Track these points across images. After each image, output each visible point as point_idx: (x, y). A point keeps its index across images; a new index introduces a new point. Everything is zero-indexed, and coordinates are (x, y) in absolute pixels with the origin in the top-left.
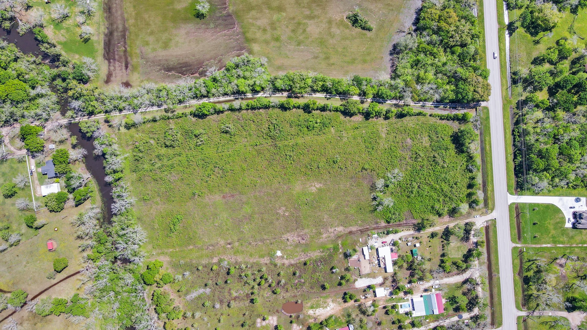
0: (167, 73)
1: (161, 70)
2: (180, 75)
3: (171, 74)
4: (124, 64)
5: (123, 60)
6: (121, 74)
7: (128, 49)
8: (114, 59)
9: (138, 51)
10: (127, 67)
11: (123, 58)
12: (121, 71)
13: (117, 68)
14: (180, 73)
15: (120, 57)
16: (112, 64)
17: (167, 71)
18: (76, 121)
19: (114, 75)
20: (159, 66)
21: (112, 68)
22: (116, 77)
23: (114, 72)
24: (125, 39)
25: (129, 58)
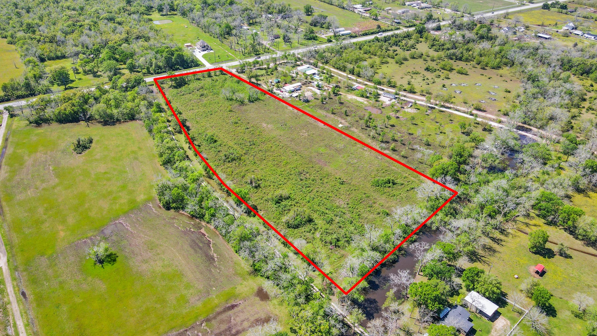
0: (216, 259)
1: (215, 267)
2: (211, 245)
3: (215, 255)
4: (231, 312)
5: (224, 316)
6: (249, 308)
7: (202, 318)
8: (230, 329)
9: (200, 304)
10: (233, 307)
11: (219, 318)
12: (245, 310)
13: (242, 318)
14: (210, 246)
15: (222, 322)
16: (240, 328)
17: (214, 259)
18: (362, 330)
19: (256, 316)
20: (210, 271)
21: (246, 324)
22: (257, 313)
23: (250, 318)
24: (186, 330)
25: (218, 310)
